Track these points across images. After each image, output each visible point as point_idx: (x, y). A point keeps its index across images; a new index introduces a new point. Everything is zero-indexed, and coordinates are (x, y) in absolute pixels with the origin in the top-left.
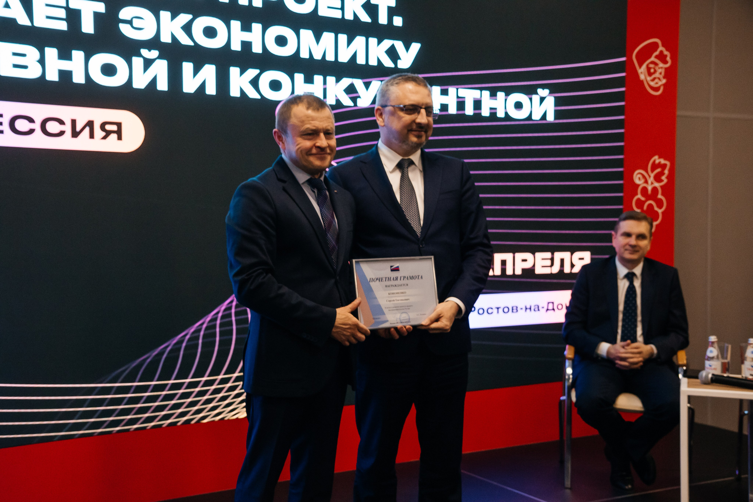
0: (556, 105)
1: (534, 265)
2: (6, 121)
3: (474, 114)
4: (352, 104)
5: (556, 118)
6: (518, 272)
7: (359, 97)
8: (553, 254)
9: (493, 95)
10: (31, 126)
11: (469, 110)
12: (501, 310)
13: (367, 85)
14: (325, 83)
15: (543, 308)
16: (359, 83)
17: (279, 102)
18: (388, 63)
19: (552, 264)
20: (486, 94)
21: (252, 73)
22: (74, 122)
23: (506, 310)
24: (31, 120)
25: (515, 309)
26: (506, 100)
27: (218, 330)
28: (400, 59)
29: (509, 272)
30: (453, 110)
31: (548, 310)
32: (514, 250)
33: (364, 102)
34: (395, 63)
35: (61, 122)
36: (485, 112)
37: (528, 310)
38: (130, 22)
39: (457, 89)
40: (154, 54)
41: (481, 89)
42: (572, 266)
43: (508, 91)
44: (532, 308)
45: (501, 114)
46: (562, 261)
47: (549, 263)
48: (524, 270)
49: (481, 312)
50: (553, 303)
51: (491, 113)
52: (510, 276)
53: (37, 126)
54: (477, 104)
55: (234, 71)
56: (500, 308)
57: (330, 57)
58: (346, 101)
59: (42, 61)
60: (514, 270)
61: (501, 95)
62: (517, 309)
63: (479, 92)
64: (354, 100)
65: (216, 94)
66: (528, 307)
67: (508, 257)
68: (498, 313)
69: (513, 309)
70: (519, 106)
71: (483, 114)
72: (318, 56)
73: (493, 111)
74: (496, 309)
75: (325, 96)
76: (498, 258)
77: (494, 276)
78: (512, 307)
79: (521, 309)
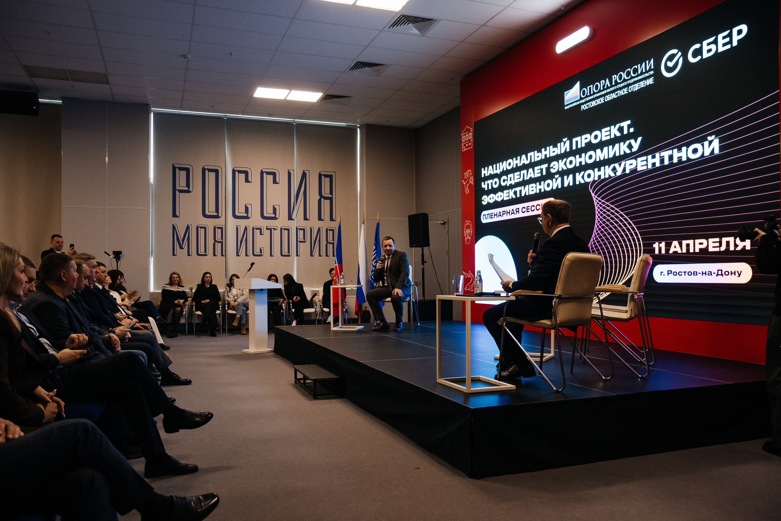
0: (720, 143)
1: (708, 246)
2: (530, 208)
3: (669, 163)
4: (614, 175)
5: (720, 151)
6: (697, 250)
7: (617, 171)
8: (721, 239)
9: (680, 150)
11: (666, 162)
12: (686, 273)
13: (620, 165)
14: (605, 169)
15: (714, 273)
16: (617, 165)
17: (590, 182)
18: (628, 151)
19: (720, 245)
20: (675, 150)
23: (690, 274)
25: (695, 273)
26: (687, 150)
28: (633, 148)
29: (691, 250)
30: (658, 165)
31: (717, 275)
32: (694, 238)
33: (619, 173)
34: (631, 150)
36: (675, 160)
37: (704, 275)
38: (552, 167)
39: (660, 153)
40: (558, 175)
41: (672, 149)
42: (736, 246)
43: (688, 145)
44: (707, 273)
45: (684, 159)
46: (728, 243)
47: (718, 244)
48: (700, 249)
49: (675, 274)
50: (722, 270)
51: (678, 160)
52: (692, 253)
53: (535, 208)
54: (671, 157)
55: (577, 174)
56: (686, 272)
58: (612, 175)
59: (536, 188)
60: (694, 249)
61: (684, 149)
62: (696, 273)
63: (671, 151)
64: (615, 173)
65: (573, 184)
66: (704, 272)
67: (691, 242)
68: (685, 275)
69: (694, 273)
70: (695, 151)
71: (674, 162)
72: (602, 159)
73: (680, 158)
74: (684, 273)
75: (605, 175)
76: (684, 243)
77: (682, 253)
78: (694, 272)
79: (700, 273)
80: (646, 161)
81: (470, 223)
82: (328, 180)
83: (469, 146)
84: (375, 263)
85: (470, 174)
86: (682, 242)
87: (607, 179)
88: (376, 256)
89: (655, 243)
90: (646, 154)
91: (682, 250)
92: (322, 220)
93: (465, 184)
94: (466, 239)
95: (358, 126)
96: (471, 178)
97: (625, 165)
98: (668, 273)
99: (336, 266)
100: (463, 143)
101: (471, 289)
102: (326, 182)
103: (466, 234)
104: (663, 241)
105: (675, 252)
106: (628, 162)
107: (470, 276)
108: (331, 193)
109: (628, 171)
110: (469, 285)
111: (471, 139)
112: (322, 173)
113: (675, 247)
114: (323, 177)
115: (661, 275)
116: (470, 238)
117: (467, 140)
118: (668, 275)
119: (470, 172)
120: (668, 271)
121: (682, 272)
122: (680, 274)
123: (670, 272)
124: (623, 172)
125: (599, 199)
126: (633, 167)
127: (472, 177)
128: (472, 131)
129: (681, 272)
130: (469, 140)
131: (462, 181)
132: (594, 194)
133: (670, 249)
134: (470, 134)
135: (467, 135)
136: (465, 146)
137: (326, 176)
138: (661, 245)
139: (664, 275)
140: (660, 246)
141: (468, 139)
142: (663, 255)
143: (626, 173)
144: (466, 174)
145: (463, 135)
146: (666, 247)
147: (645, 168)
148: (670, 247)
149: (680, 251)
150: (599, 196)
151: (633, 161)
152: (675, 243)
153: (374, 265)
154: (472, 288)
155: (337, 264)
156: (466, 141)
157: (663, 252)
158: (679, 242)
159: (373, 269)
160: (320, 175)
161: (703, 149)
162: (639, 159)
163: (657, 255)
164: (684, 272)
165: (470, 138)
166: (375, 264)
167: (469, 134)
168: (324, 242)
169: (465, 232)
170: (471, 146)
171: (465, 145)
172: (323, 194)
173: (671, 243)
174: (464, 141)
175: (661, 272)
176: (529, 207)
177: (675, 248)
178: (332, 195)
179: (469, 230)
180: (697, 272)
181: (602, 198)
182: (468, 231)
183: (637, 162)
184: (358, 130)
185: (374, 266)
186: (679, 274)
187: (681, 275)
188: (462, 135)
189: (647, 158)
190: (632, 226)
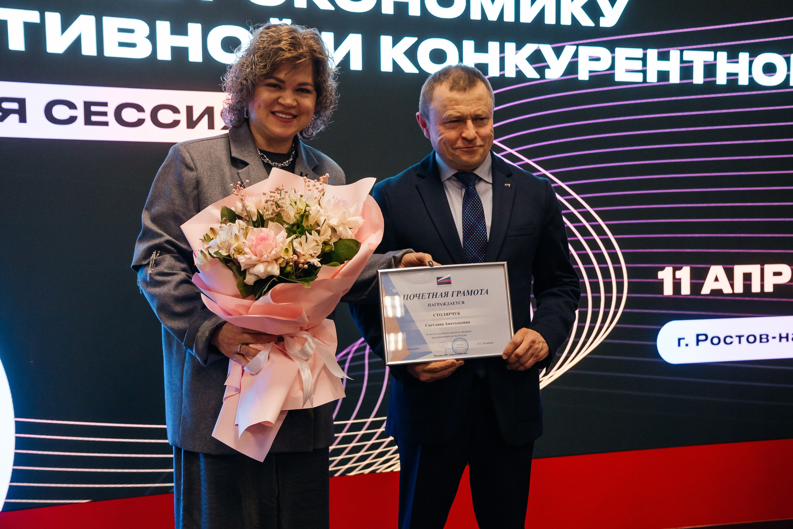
2: (111, 110)
3: (706, 82)
4: (538, 76)
6: (769, 288)
7: (548, 67)
9: (733, 57)
10: (141, 115)
11: (698, 78)
12: (744, 340)
13: (558, 52)
14: (502, 50)
16: (547, 50)
18: (586, 21)
20: (722, 56)
21: (408, 42)
22: (190, 110)
23: (752, 339)
24: (140, 109)
25: (764, 338)
26: (751, 63)
27: (367, 361)
28: (603, 16)
29: (756, 288)
30: (675, 78)
32: (762, 260)
33: (554, 73)
34: (597, 21)
35: (175, 110)
36: (721, 79)
37: (784, 340)
39: (682, 52)
41: (716, 50)
43: (754, 51)
44: (790, 337)
45: (743, 81)
48: (775, 286)
51: (728, 81)
52: (756, 295)
53: (146, 116)
54: (710, 69)
55: (386, 41)
56: (743, 336)
57: (509, 17)
58: (530, 72)
59: (152, 37)
60: (762, 286)
61: (744, 57)
62: (767, 338)
63: (712, 53)
64: (541, 71)
65: (362, 70)
66: (784, 335)
67: (754, 269)
68: (740, 342)
69: (761, 338)
70: (769, 69)
71: (718, 82)
72: (493, 16)
73: (733, 77)
74: (738, 338)
75: (502, 68)
76: (739, 270)
77: (734, 294)
78: (761, 336)
79: (774, 338)
80: (640, 62)
86: (733, 269)
87: (511, 81)
89: (662, 269)
90: (644, 44)
91: (732, 286)
97: (576, 55)
98: (698, 341)
104: (686, 263)
105: (717, 292)
106: (585, 52)
109: (583, 75)
113: (716, 280)
115: (679, 345)
118: (698, 344)
120: (698, 336)
121: (734, 336)
122: (728, 340)
123: (701, 338)
124: (566, 73)
126: (602, 66)
129: (731, 337)
133: (703, 284)
138: (678, 274)
139: (687, 345)
140: (677, 276)
142: (686, 299)
143: (580, 78)
146: (692, 278)
147: (638, 77)
148: (705, 279)
149: (727, 290)
151: (603, 52)
152: (717, 271)
157: (686, 290)
158: (725, 269)
161: (789, 70)
162: (621, 52)
163: (668, 298)
164: (737, 336)
173: (707, 270)
175: (679, 340)
176: (105, 104)
177: (717, 283)
180: (767, 336)
183: (613, 59)
186: (726, 340)
187: (731, 343)
189: (645, 55)
190: (596, 221)
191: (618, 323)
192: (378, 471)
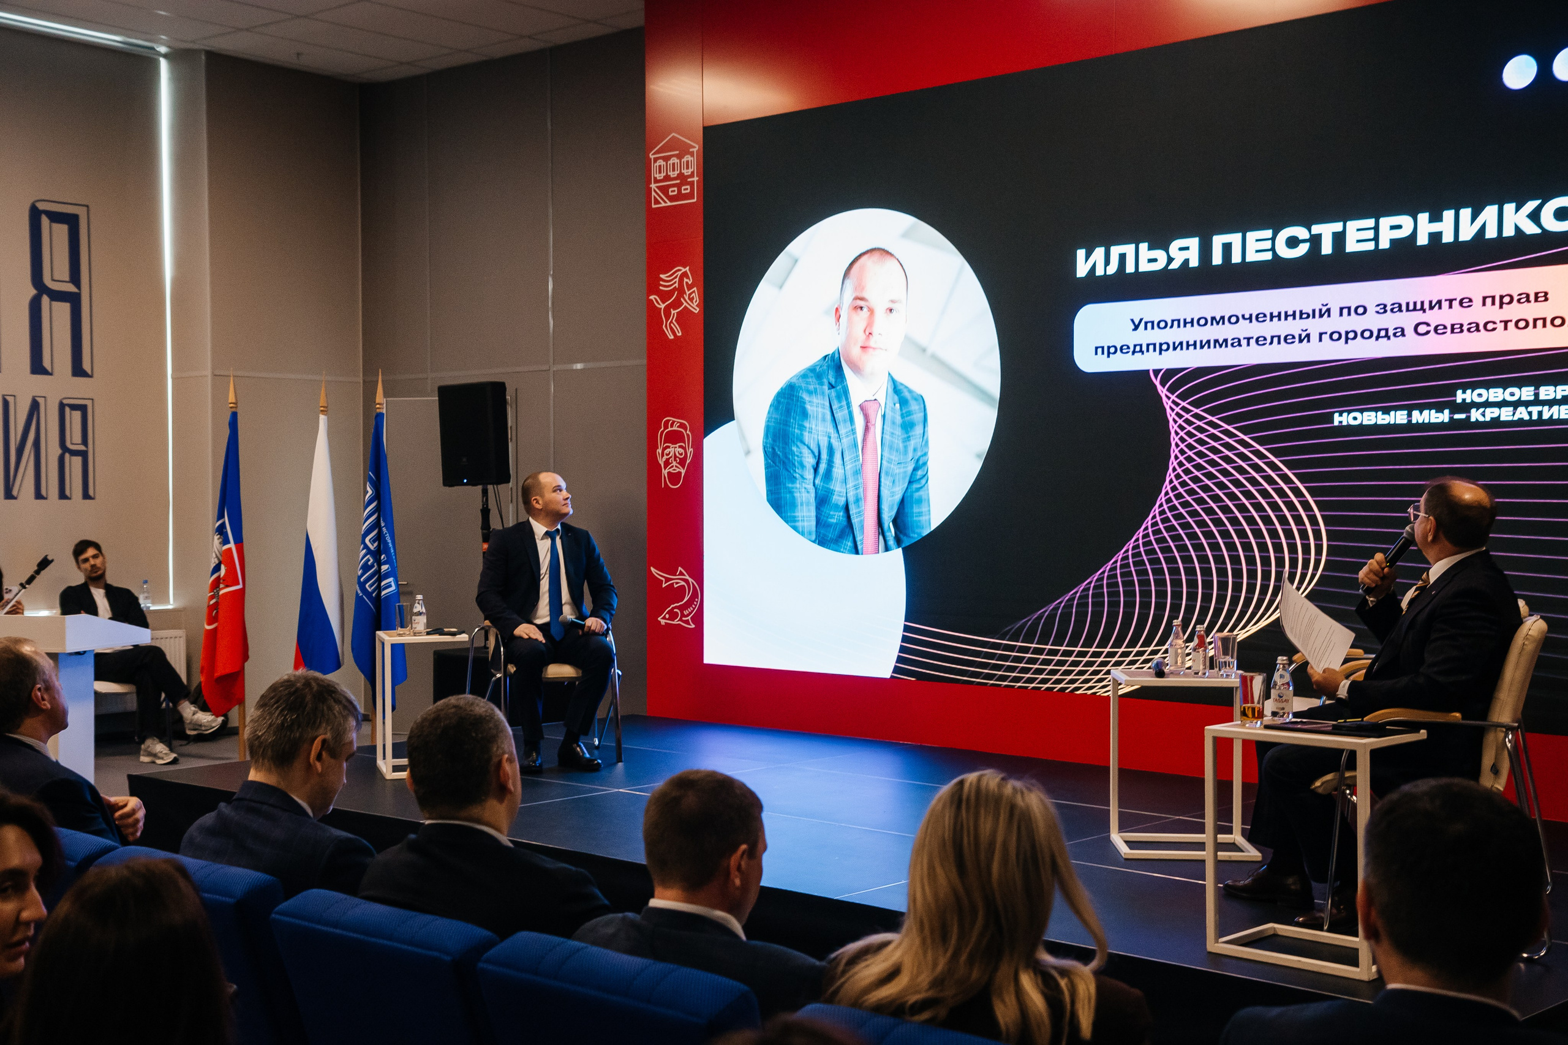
81: (682, 426)
82: (61, 231)
83: (680, 196)
84: (373, 541)
85: (685, 280)
88: (378, 519)
92: (45, 372)
93: (662, 306)
94: (665, 472)
95: (163, 49)
96: (688, 293)
99: (230, 550)
100: (656, 181)
101: (687, 622)
102: (56, 236)
103: (665, 457)
107: (683, 583)
108: (75, 278)
110: (676, 607)
111: (692, 175)
112: (41, 206)
114: (45, 220)
116: (683, 472)
117: (673, 174)
119: (685, 275)
125: (1183, 404)
127: (695, 289)
128: (695, 150)
130: (681, 176)
131: (652, 297)
132: (1168, 390)
134: (688, 158)
135: (675, 160)
136: (667, 195)
137: (56, 217)
141: (676, 173)
144: (669, 280)
145: (656, 160)
150: (1182, 397)
153: (372, 548)
154: (689, 618)
155: (232, 545)
156: (667, 178)
159: (369, 560)
160: (35, 214)
165: (686, 172)
166: (376, 544)
167: (685, 160)
168: (51, 450)
169: (660, 451)
170: (690, 196)
171: (664, 190)
172: (47, 281)
174: (660, 176)
178: (78, 285)
179: (680, 447)
181: (1195, 404)
182: (674, 450)
184: (164, 65)
185: (369, 552)
188: (652, 157)
190: (1294, 483)
191: (1315, 585)
192: (1098, 694)
